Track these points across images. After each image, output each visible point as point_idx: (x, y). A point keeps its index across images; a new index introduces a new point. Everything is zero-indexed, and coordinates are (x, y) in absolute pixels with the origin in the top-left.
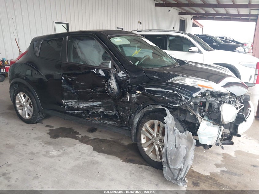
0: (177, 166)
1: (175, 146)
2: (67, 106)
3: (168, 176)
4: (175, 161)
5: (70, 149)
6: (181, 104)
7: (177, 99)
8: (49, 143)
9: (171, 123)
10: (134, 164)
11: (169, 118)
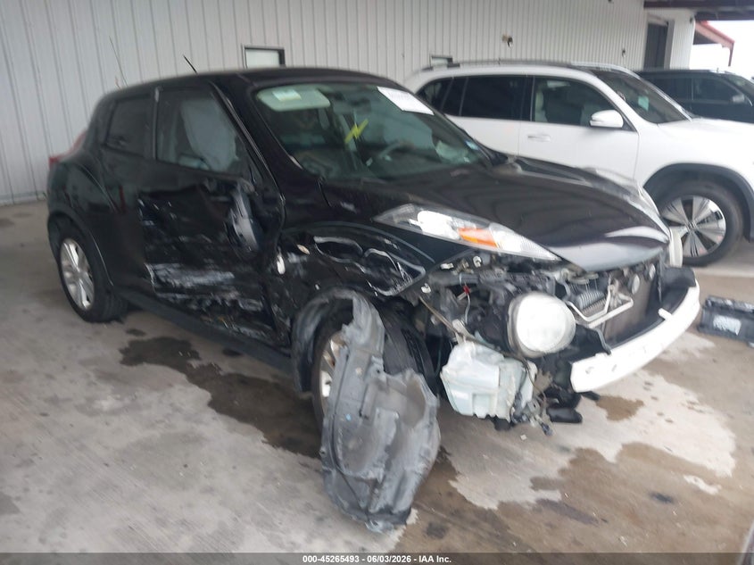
0: (365, 471)
1: (360, 411)
2: (157, 279)
3: (341, 499)
4: (359, 456)
5: (152, 397)
6: (399, 288)
7: (389, 273)
8: (107, 377)
9: (367, 345)
10: (293, 455)
11: (359, 328)
